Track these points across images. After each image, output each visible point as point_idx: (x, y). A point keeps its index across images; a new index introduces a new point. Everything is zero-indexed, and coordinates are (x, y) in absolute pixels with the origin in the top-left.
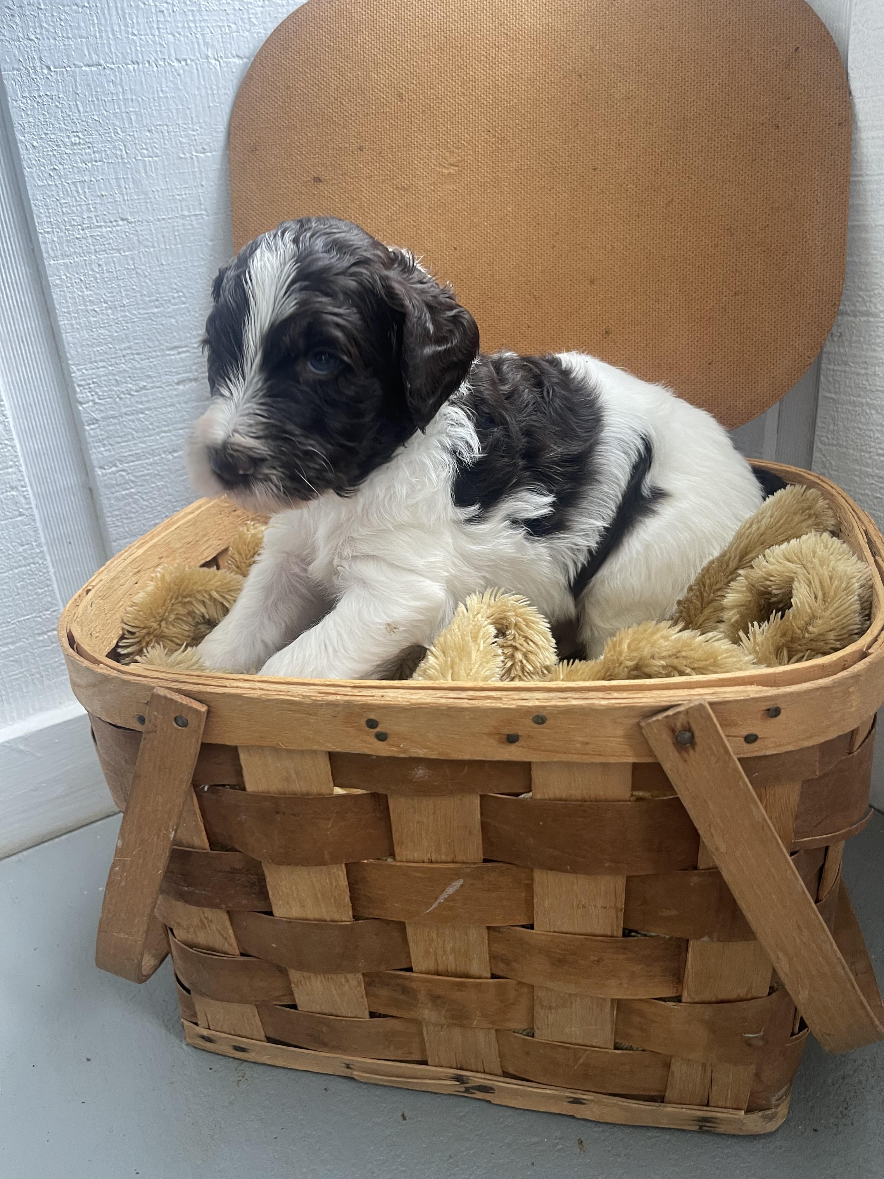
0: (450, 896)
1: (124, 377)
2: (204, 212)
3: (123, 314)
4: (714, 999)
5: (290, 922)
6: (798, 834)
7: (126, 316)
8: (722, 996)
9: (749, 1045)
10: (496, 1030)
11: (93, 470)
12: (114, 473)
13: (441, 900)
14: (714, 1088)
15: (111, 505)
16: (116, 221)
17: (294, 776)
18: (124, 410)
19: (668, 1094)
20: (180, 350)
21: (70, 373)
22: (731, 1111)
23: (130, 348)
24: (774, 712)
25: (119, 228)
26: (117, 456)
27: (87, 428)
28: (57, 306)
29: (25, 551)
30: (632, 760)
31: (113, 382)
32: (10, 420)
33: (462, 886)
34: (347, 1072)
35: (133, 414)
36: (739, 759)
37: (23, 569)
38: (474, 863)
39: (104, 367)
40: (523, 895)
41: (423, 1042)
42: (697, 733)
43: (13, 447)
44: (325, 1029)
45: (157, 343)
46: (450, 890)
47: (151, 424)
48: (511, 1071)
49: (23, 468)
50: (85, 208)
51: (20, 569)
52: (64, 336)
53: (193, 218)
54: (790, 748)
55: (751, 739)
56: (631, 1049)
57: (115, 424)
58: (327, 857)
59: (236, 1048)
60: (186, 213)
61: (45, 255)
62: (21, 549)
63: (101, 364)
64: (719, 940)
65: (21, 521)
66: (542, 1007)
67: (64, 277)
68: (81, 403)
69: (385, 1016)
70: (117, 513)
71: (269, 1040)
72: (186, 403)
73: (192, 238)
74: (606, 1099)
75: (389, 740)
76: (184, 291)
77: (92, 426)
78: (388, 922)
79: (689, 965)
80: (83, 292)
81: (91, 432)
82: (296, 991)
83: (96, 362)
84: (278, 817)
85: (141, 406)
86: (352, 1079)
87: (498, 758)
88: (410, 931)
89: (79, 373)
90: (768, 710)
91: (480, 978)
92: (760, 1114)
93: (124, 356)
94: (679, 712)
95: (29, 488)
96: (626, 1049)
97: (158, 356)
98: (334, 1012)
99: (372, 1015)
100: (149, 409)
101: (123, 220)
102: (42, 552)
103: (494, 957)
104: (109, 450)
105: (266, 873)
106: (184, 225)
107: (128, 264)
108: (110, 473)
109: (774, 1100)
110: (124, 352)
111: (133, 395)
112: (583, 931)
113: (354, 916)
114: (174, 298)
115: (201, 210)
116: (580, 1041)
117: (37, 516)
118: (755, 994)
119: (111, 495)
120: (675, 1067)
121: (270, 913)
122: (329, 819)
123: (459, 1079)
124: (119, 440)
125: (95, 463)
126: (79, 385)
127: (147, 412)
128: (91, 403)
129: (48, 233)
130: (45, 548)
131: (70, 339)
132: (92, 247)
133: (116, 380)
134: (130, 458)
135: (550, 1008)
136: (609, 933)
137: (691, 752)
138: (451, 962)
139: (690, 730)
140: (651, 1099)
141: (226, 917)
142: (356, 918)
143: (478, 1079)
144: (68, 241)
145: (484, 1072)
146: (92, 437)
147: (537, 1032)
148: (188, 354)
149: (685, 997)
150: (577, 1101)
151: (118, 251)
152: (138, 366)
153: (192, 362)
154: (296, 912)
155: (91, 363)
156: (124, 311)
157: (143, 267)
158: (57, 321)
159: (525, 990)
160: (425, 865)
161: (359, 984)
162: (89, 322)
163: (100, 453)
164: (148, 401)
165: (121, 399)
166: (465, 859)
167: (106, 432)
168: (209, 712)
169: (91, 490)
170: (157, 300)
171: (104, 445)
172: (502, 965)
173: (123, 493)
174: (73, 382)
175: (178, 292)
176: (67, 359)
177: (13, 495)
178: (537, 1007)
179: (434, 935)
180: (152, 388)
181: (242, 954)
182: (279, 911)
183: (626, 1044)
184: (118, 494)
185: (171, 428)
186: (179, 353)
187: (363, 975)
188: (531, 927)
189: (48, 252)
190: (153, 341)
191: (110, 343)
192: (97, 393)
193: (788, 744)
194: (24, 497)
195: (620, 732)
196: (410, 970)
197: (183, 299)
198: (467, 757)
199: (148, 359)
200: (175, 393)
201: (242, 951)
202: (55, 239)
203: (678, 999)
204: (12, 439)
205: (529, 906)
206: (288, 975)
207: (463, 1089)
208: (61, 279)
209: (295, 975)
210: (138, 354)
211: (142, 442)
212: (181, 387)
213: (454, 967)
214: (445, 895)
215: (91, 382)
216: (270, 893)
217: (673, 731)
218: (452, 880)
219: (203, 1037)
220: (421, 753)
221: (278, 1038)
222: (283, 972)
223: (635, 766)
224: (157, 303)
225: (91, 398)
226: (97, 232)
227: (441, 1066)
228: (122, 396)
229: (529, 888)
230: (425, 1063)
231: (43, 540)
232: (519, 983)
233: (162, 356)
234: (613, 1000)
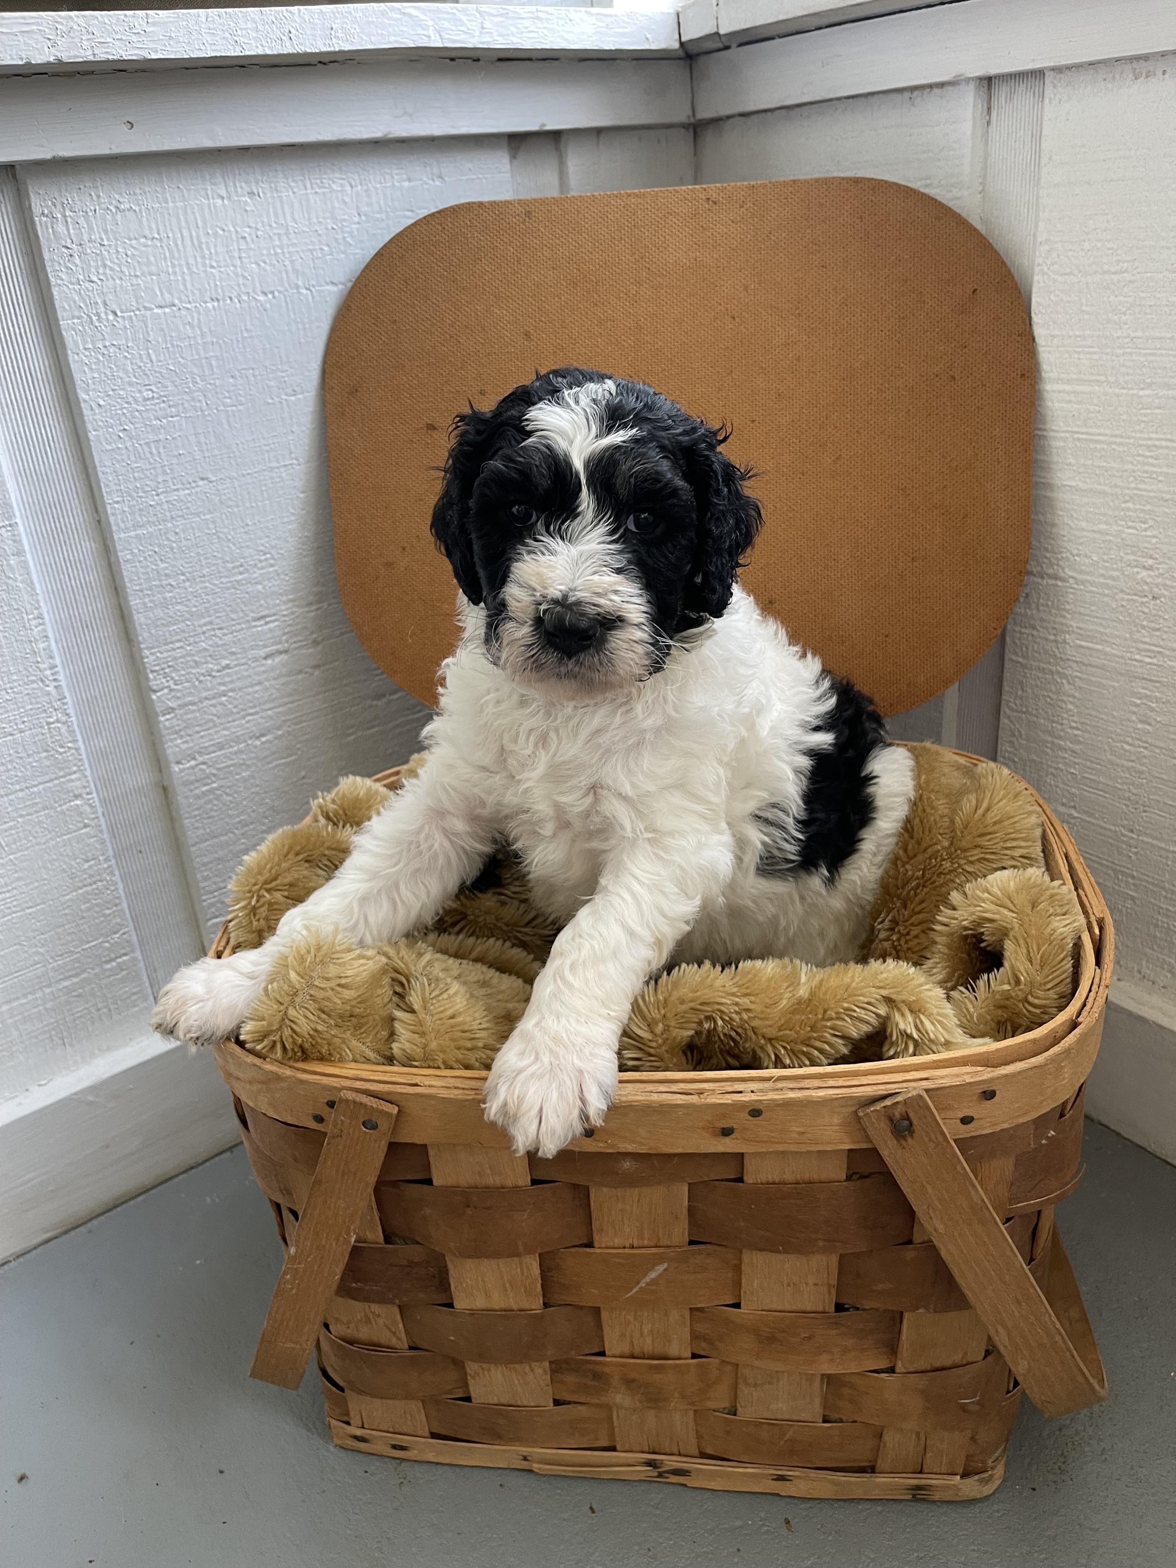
0: (653, 1280)
1: (205, 657)
2: (295, 462)
3: (203, 585)
4: (929, 1368)
5: (473, 1313)
6: (1013, 1200)
7: (206, 587)
8: (938, 1364)
9: (964, 1411)
10: (695, 1411)
11: (168, 766)
12: (193, 768)
13: (642, 1284)
14: (929, 1455)
15: (190, 805)
16: (195, 482)
17: (488, 1171)
18: (204, 694)
19: (880, 1464)
20: (268, 619)
21: (142, 658)
22: (946, 1477)
23: (211, 623)
24: (989, 1095)
25: (198, 489)
26: (197, 748)
27: (162, 719)
28: (128, 585)
29: (90, 867)
30: (847, 1147)
31: (192, 663)
32: (74, 719)
33: (666, 1270)
34: (525, 1465)
35: (214, 698)
36: (955, 1141)
37: (89, 888)
38: (679, 1247)
39: (181, 647)
40: (730, 1275)
41: (612, 1428)
42: (915, 1122)
43: (77, 749)
44: (501, 1421)
45: (241, 615)
46: (653, 1275)
47: (235, 707)
48: (709, 1450)
49: (88, 773)
50: (159, 470)
51: (85, 889)
52: (135, 617)
53: (282, 470)
54: (1005, 1126)
55: (966, 1120)
56: (841, 1421)
57: (194, 711)
58: (521, 1248)
59: (394, 1447)
60: (274, 464)
61: (114, 528)
62: (86, 866)
63: (178, 645)
64: (935, 1311)
65: (87, 834)
66: (747, 1384)
67: (136, 551)
68: (155, 691)
69: (569, 1403)
70: (196, 813)
71: (434, 1435)
72: (275, 679)
73: (281, 492)
74: (813, 1474)
75: (595, 1136)
76: (273, 552)
77: (168, 717)
78: (581, 1308)
79: (904, 1337)
80: (157, 565)
81: (167, 723)
82: (471, 1382)
83: (172, 643)
84: (469, 1211)
85: (223, 688)
86: (530, 1471)
87: (712, 1150)
88: (604, 1315)
89: (152, 658)
90: (984, 1092)
91: (680, 1359)
92: (976, 1477)
93: (204, 633)
94: (897, 1103)
95: (94, 795)
96: (835, 1422)
97: (242, 629)
98: (513, 1402)
99: (557, 1403)
100: (232, 690)
101: (202, 479)
102: (110, 867)
103: (695, 1337)
104: (187, 742)
105: (450, 1266)
106: (272, 478)
107: (209, 529)
108: (188, 768)
109: (990, 1463)
110: (204, 628)
111: (214, 677)
112: (794, 1308)
113: (544, 1304)
114: (261, 561)
115: (291, 459)
116: (786, 1417)
117: (104, 826)
118: (970, 1359)
119: (189, 793)
120: (888, 1437)
121: (451, 1305)
122: (525, 1210)
123: (650, 1463)
124: (198, 729)
125: (171, 758)
126: (152, 672)
127: (230, 694)
128: (166, 691)
129: (117, 502)
130: (113, 862)
131: (143, 620)
132: (168, 514)
133: (195, 662)
134: (211, 749)
135: (756, 1385)
136: (821, 1309)
137: (909, 1140)
138: (648, 1345)
139: (908, 1119)
140: (862, 1470)
141: (396, 1311)
142: (546, 1305)
143: (672, 1462)
144: (141, 510)
145: (680, 1455)
146: (167, 729)
147: (740, 1410)
148: (276, 623)
149: (899, 1367)
150: (781, 1478)
151: (198, 515)
152: (220, 642)
153: (280, 632)
154: (480, 1303)
155: (166, 644)
156: (203, 582)
157: (226, 530)
158: (127, 601)
159: (728, 1368)
160: (627, 1251)
161: (545, 1371)
162: (165, 599)
163: (177, 746)
164: (232, 682)
165: (201, 682)
166: (669, 1243)
167: (184, 721)
168: (399, 1111)
169: (165, 789)
170: (241, 566)
171: (181, 737)
172: (704, 1345)
173: (204, 789)
174: (145, 668)
175: (265, 554)
176: (139, 643)
177: (77, 805)
178: (741, 1386)
179: (630, 1318)
180: (236, 665)
181: (411, 1348)
182: (461, 1303)
183: (834, 1416)
184: (197, 791)
185: (257, 709)
186: (267, 623)
187: (550, 1362)
188: (737, 1305)
189: (117, 525)
190: (237, 612)
191: (189, 620)
192: (172, 678)
193: (1004, 1122)
194: (90, 805)
195: (836, 1120)
196: (602, 1354)
197: (272, 561)
198: (680, 1151)
199: (231, 633)
200: (263, 669)
201: (412, 1345)
202: (126, 509)
203: (891, 1370)
204: (75, 741)
205: (737, 1285)
206: (464, 1367)
207: (656, 1474)
208: (132, 553)
209: (471, 1367)
210: (220, 629)
211: (224, 729)
212: (269, 662)
213: (650, 1348)
214: (648, 1279)
215: (165, 666)
216: (453, 1286)
217: (891, 1120)
218: (654, 1265)
219: (357, 1438)
220: (630, 1148)
221: (443, 1432)
222: (458, 1364)
223: (850, 1151)
224: (241, 569)
225: (166, 684)
226: (174, 496)
227: (631, 1451)
228: (202, 678)
229: (738, 1269)
230: (613, 1449)
231: (111, 853)
232: (723, 1361)
233: (248, 628)
234: (823, 1375)
